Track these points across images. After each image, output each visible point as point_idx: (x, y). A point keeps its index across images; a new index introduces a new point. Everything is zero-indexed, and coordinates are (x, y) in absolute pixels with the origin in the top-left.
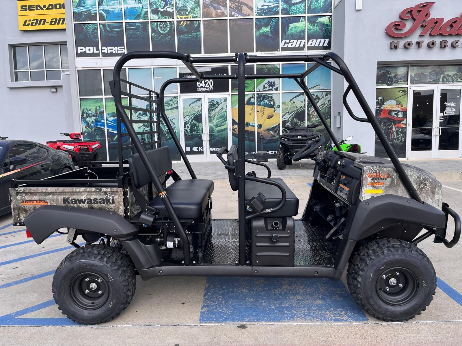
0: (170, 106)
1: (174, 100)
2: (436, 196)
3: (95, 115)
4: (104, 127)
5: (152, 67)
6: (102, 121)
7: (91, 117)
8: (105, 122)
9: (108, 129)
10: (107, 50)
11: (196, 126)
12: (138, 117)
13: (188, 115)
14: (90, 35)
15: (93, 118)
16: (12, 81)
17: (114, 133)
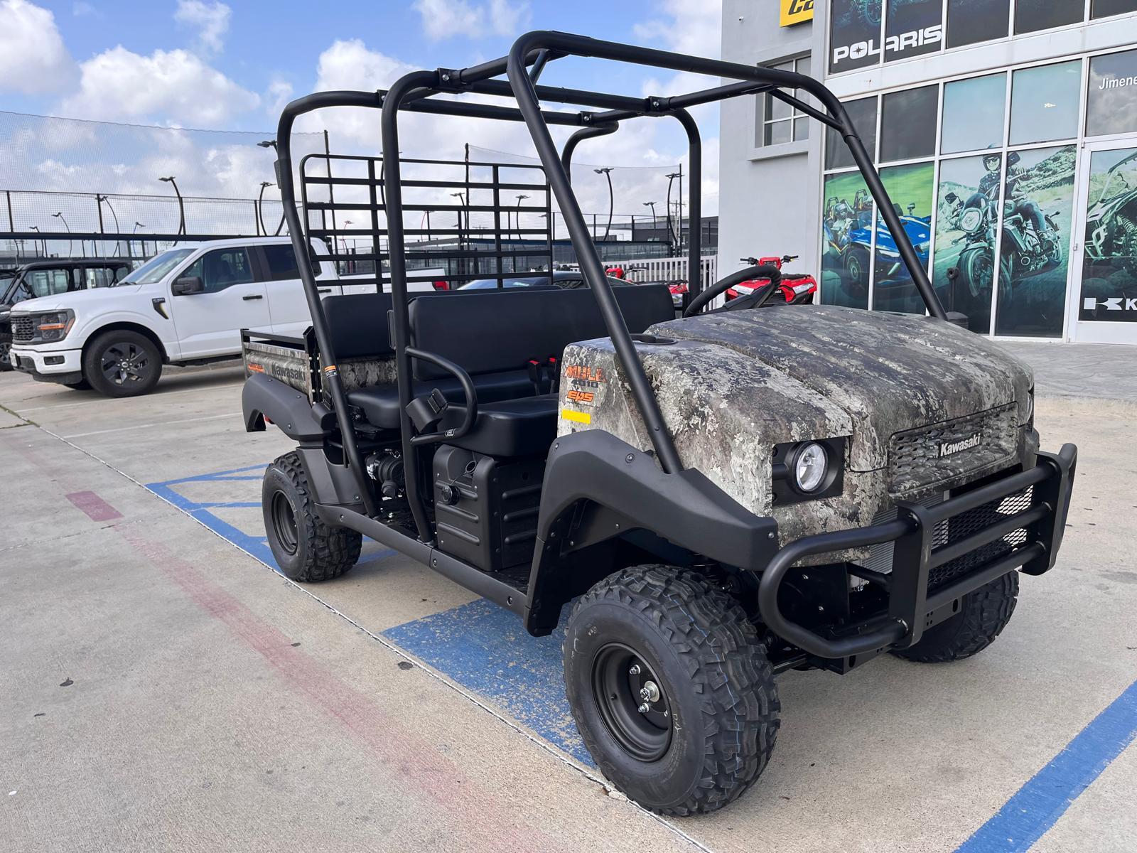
0: (1049, 176)
1: (1063, 159)
2: (735, 459)
3: (853, 213)
4: (870, 243)
5: (1009, 69)
6: (867, 228)
7: (843, 218)
8: (873, 229)
9: (878, 247)
10: (898, 43)
11: (1125, 233)
12: (955, 213)
13: (1103, 201)
14: (863, 13)
15: (848, 220)
16: (757, 145)
17: (890, 257)
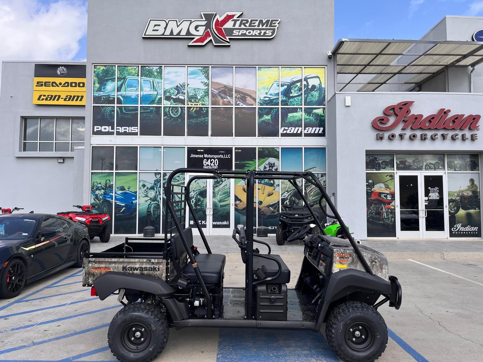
0: (177, 182)
1: (180, 177)
2: (384, 270)
3: (105, 188)
4: (112, 200)
5: (162, 146)
6: (111, 194)
7: (100, 190)
8: (114, 195)
9: (116, 201)
10: (122, 130)
11: (201, 201)
12: (146, 191)
13: (193, 191)
14: (107, 116)
15: (102, 190)
16: (20, 151)
17: (121, 205)
